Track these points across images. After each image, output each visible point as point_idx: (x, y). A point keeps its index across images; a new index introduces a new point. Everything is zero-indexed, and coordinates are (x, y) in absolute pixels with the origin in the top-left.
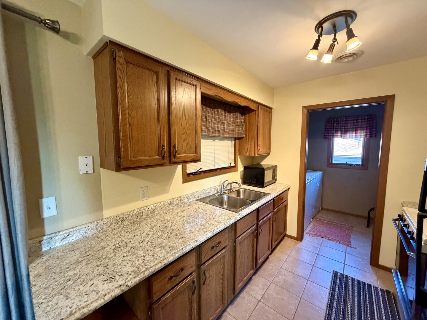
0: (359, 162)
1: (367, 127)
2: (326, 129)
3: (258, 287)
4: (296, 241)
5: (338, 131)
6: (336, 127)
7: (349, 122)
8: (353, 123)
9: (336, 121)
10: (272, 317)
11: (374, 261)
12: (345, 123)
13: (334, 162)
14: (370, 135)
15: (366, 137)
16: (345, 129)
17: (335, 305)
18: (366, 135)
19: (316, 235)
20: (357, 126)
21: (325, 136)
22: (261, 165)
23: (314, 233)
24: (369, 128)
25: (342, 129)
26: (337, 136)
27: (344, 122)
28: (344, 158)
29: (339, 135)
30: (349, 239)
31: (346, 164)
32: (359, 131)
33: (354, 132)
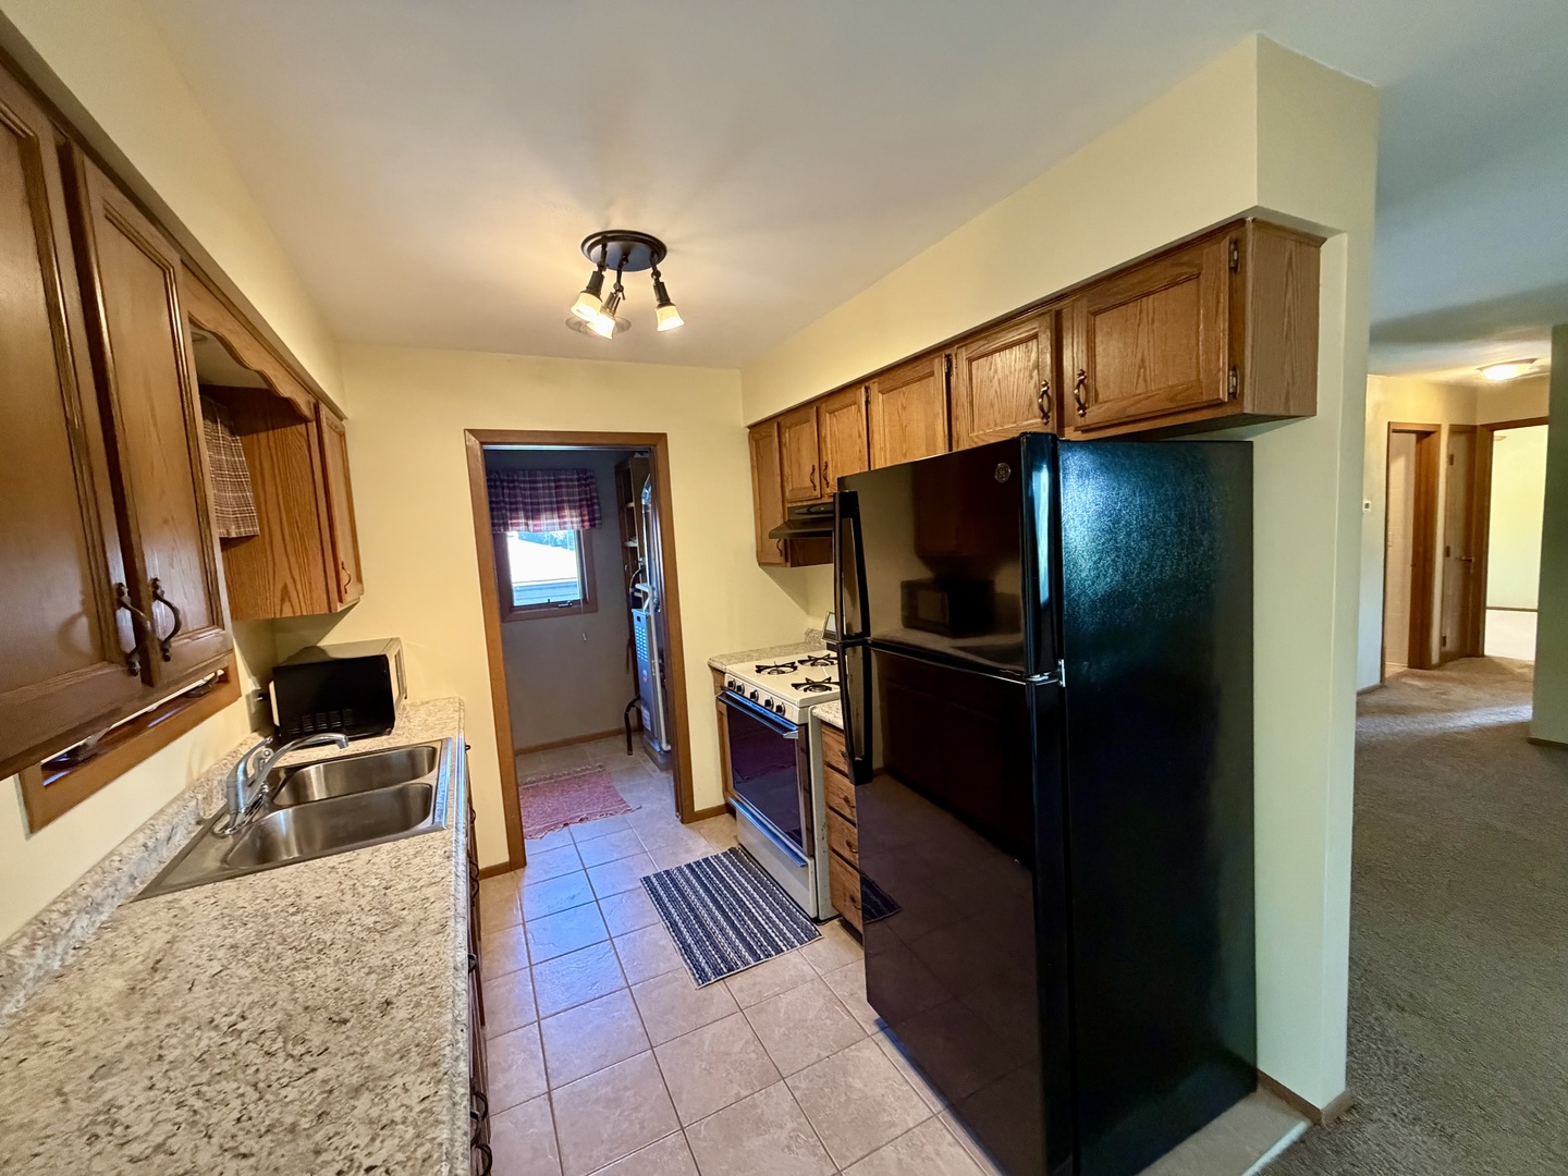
0: (576, 595)
1: (580, 500)
3: (514, 1067)
4: (512, 873)
5: (517, 510)
6: (514, 499)
7: (539, 485)
8: (550, 488)
9: (508, 482)
10: (609, 1089)
11: (685, 810)
12: (530, 489)
13: (516, 603)
14: (590, 520)
15: (583, 527)
16: (532, 504)
17: (690, 940)
18: (583, 521)
19: (548, 829)
20: (559, 499)
22: (322, 651)
23: (538, 827)
24: (584, 503)
25: (526, 504)
26: (517, 524)
27: (528, 485)
28: (540, 588)
29: (522, 521)
30: (617, 795)
31: (549, 605)
32: (567, 512)
33: (556, 515)
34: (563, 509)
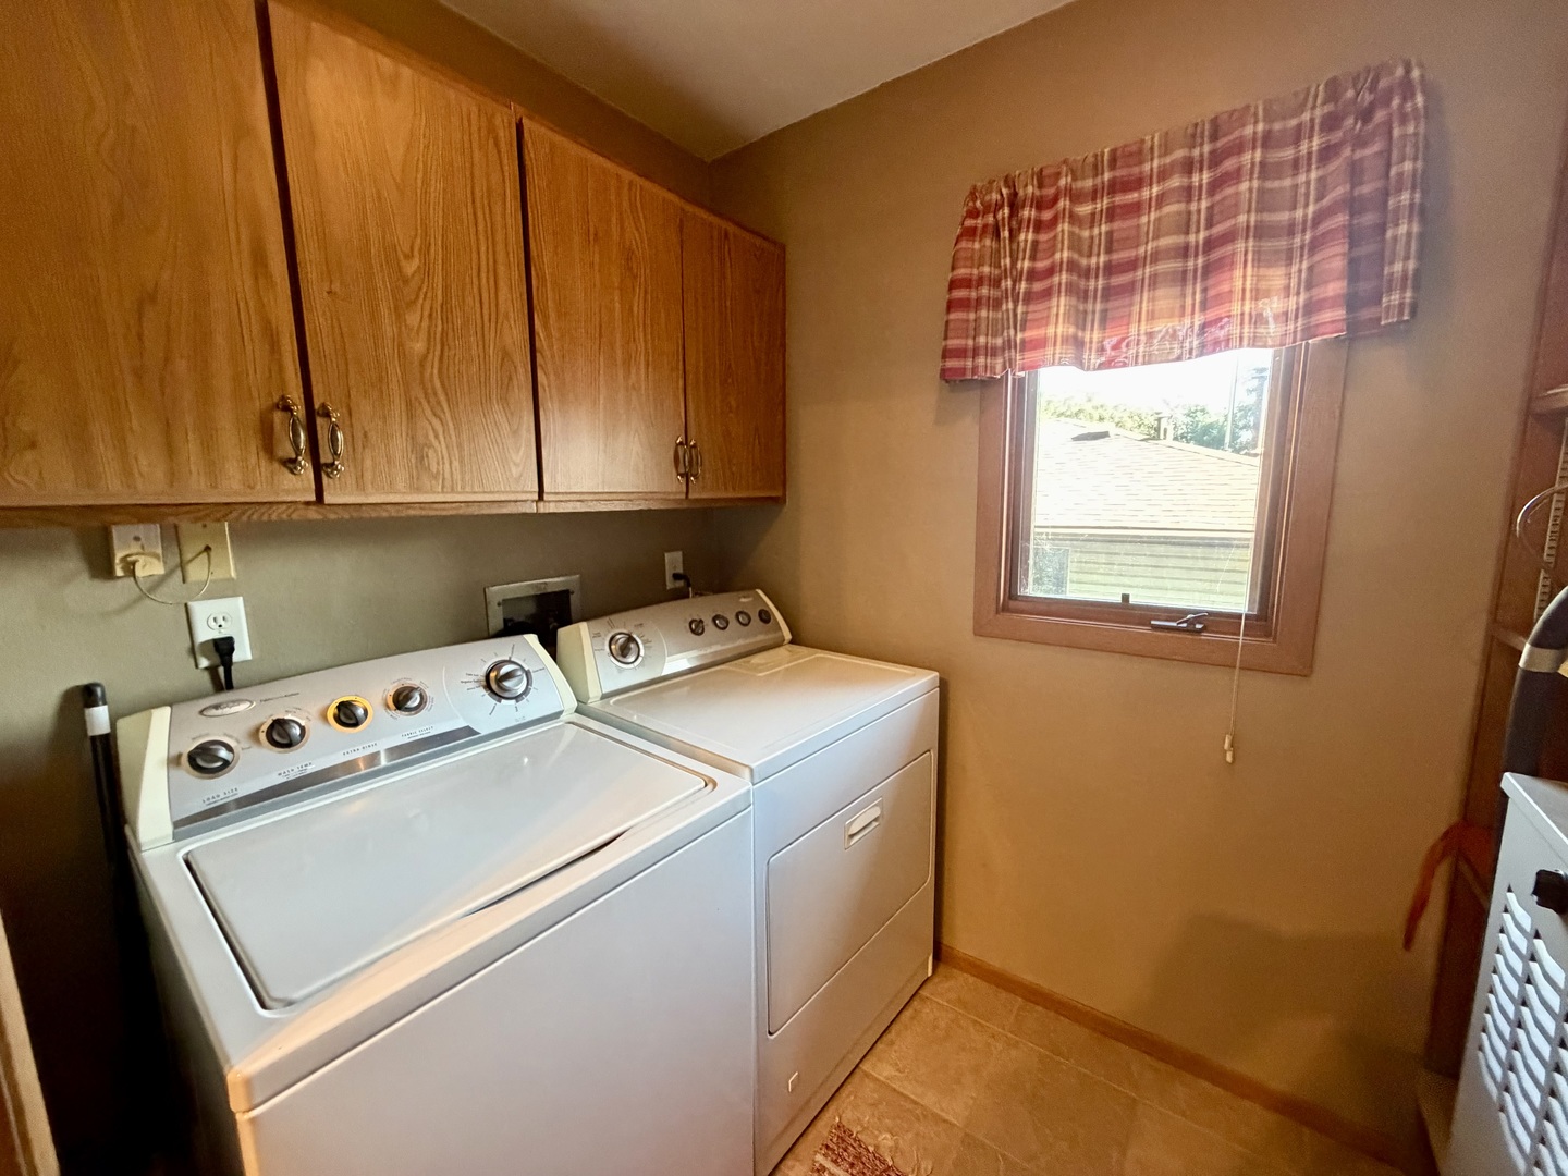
0: (1236, 593)
1: (1319, 218)
2: (960, 294)
5: (1049, 295)
6: (1033, 258)
7: (1146, 193)
8: (1188, 193)
9: (1038, 204)
12: (1111, 214)
16: (1110, 270)
18: (1311, 308)
20: (1219, 229)
21: (946, 354)
24: (1339, 223)
25: (1086, 273)
26: (1040, 344)
27: (1106, 203)
29: (1060, 328)
33: (1194, 296)
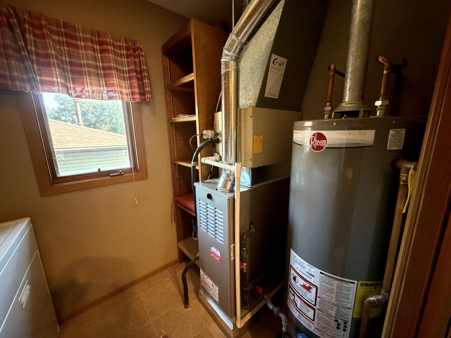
1: (129, 72)
15: (134, 99)
18: (133, 93)
20: (106, 65)
24: (134, 75)
32: (115, 81)
33: (103, 82)
34: (110, 75)
